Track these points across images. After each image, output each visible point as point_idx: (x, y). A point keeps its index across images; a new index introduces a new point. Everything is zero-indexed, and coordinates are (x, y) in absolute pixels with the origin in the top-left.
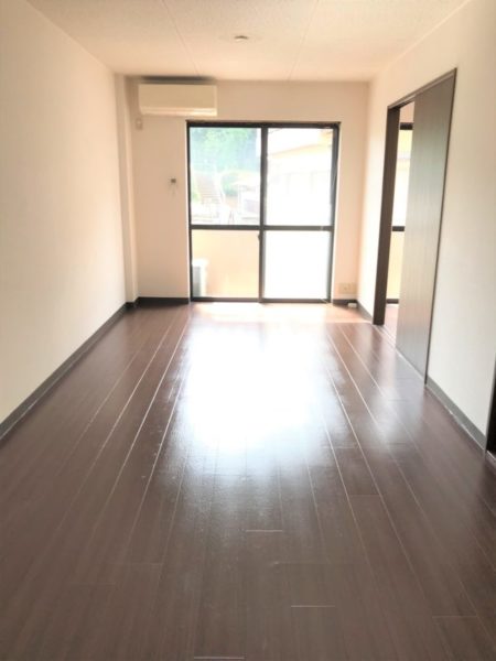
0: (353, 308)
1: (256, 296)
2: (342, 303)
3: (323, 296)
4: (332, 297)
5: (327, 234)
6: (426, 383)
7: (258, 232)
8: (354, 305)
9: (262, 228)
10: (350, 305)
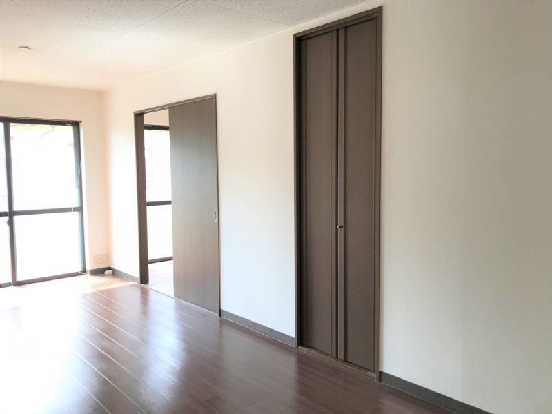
0: (108, 275)
1: (10, 280)
2: (100, 272)
3: (79, 269)
4: (88, 268)
5: (77, 214)
6: (220, 316)
7: (7, 218)
8: (110, 272)
9: (11, 214)
10: (106, 272)
